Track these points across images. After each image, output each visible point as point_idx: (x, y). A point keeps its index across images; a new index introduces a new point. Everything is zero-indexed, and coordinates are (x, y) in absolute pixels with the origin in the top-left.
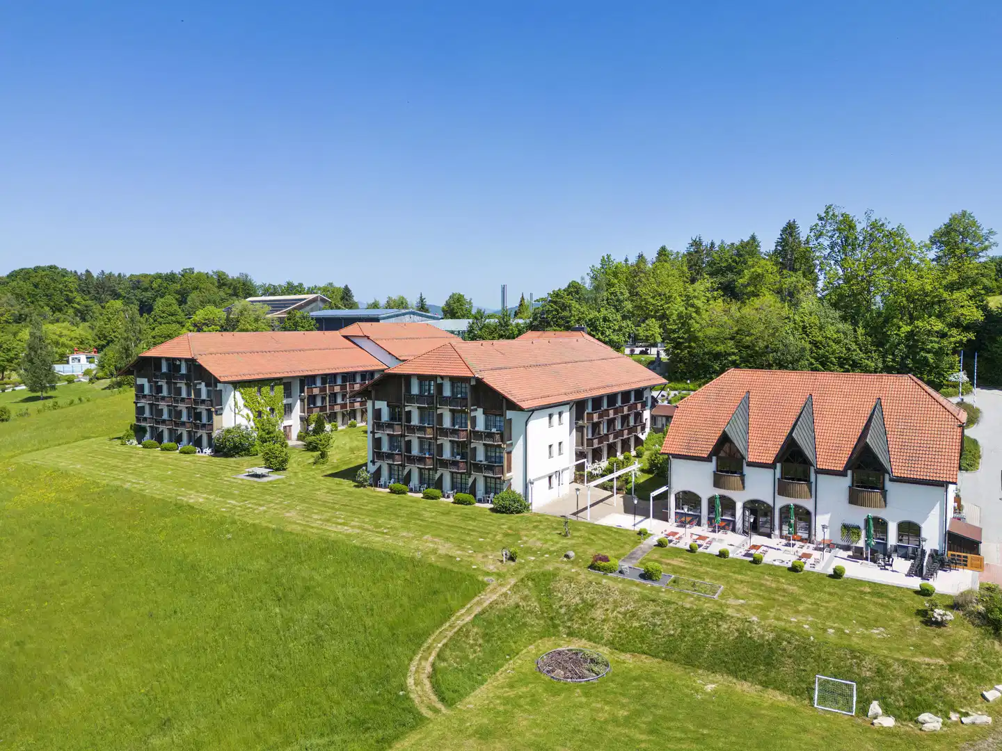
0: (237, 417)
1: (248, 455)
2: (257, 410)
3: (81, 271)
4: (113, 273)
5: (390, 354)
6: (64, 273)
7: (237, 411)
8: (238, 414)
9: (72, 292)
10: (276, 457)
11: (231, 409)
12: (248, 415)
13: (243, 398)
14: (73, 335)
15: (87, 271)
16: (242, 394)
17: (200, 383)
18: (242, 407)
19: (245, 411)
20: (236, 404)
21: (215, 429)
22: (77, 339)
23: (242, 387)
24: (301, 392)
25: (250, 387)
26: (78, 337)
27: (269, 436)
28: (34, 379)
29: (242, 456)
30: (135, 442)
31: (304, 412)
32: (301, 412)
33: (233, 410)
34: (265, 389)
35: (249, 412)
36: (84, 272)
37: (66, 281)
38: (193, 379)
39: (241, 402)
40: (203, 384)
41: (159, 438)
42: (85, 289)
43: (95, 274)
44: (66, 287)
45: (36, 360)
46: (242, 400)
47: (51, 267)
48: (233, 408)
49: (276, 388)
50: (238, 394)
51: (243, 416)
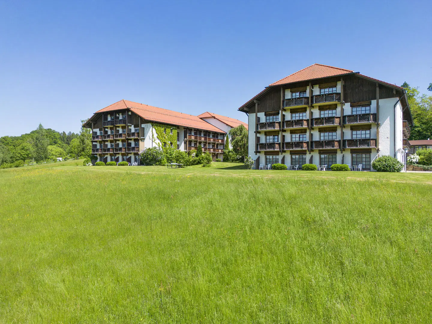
0: (154, 143)
1: (159, 164)
2: (164, 141)
3: (61, 132)
4: (74, 133)
5: (227, 125)
6: (54, 132)
7: (153, 140)
8: (154, 142)
9: (57, 139)
10: (184, 158)
11: (150, 138)
12: (159, 144)
13: (156, 133)
14: (57, 150)
15: (64, 132)
16: (156, 130)
17: (131, 126)
18: (156, 138)
19: (158, 141)
20: (153, 136)
21: (140, 150)
22: (59, 152)
23: (156, 126)
24: (184, 138)
25: (160, 126)
26: (59, 151)
27: (171, 157)
28: (38, 154)
29: (157, 165)
30: (91, 164)
31: (186, 149)
32: (185, 149)
33: (151, 138)
34: (168, 130)
35: (160, 142)
36: (62, 132)
37: (54, 135)
38: (127, 123)
39: (155, 135)
40: (133, 126)
41: (105, 161)
42: (62, 139)
43: (67, 134)
44: (55, 137)
45: (39, 145)
46: (156, 134)
47: (49, 129)
48: (151, 137)
49: (173, 131)
50: (154, 129)
51: (156, 143)
